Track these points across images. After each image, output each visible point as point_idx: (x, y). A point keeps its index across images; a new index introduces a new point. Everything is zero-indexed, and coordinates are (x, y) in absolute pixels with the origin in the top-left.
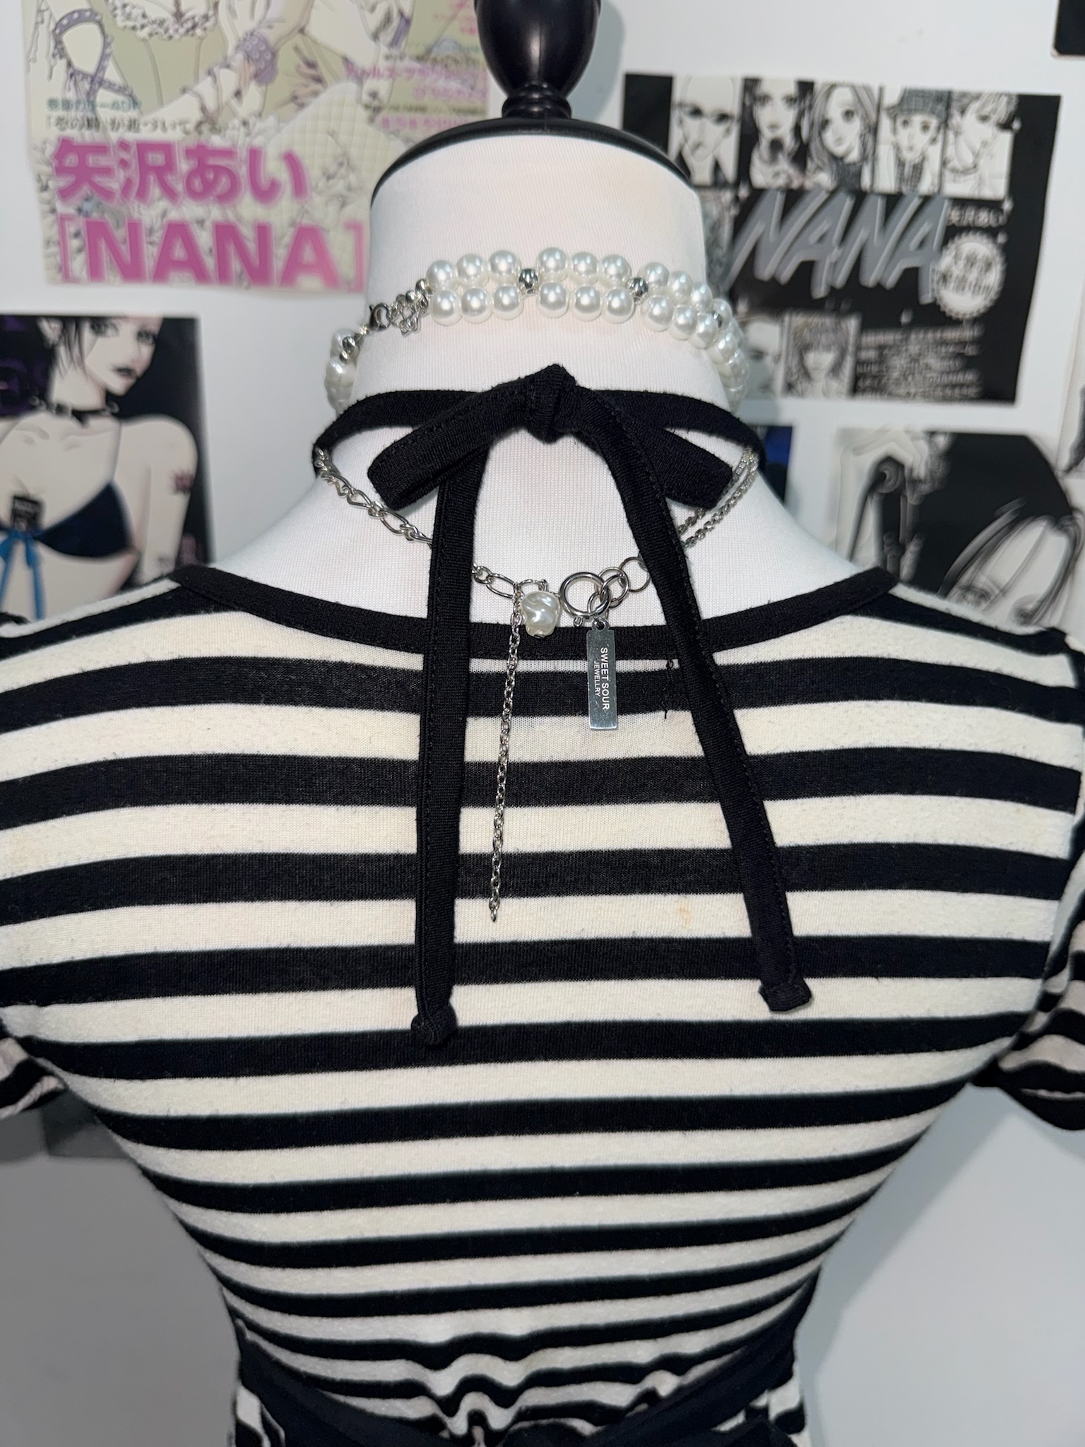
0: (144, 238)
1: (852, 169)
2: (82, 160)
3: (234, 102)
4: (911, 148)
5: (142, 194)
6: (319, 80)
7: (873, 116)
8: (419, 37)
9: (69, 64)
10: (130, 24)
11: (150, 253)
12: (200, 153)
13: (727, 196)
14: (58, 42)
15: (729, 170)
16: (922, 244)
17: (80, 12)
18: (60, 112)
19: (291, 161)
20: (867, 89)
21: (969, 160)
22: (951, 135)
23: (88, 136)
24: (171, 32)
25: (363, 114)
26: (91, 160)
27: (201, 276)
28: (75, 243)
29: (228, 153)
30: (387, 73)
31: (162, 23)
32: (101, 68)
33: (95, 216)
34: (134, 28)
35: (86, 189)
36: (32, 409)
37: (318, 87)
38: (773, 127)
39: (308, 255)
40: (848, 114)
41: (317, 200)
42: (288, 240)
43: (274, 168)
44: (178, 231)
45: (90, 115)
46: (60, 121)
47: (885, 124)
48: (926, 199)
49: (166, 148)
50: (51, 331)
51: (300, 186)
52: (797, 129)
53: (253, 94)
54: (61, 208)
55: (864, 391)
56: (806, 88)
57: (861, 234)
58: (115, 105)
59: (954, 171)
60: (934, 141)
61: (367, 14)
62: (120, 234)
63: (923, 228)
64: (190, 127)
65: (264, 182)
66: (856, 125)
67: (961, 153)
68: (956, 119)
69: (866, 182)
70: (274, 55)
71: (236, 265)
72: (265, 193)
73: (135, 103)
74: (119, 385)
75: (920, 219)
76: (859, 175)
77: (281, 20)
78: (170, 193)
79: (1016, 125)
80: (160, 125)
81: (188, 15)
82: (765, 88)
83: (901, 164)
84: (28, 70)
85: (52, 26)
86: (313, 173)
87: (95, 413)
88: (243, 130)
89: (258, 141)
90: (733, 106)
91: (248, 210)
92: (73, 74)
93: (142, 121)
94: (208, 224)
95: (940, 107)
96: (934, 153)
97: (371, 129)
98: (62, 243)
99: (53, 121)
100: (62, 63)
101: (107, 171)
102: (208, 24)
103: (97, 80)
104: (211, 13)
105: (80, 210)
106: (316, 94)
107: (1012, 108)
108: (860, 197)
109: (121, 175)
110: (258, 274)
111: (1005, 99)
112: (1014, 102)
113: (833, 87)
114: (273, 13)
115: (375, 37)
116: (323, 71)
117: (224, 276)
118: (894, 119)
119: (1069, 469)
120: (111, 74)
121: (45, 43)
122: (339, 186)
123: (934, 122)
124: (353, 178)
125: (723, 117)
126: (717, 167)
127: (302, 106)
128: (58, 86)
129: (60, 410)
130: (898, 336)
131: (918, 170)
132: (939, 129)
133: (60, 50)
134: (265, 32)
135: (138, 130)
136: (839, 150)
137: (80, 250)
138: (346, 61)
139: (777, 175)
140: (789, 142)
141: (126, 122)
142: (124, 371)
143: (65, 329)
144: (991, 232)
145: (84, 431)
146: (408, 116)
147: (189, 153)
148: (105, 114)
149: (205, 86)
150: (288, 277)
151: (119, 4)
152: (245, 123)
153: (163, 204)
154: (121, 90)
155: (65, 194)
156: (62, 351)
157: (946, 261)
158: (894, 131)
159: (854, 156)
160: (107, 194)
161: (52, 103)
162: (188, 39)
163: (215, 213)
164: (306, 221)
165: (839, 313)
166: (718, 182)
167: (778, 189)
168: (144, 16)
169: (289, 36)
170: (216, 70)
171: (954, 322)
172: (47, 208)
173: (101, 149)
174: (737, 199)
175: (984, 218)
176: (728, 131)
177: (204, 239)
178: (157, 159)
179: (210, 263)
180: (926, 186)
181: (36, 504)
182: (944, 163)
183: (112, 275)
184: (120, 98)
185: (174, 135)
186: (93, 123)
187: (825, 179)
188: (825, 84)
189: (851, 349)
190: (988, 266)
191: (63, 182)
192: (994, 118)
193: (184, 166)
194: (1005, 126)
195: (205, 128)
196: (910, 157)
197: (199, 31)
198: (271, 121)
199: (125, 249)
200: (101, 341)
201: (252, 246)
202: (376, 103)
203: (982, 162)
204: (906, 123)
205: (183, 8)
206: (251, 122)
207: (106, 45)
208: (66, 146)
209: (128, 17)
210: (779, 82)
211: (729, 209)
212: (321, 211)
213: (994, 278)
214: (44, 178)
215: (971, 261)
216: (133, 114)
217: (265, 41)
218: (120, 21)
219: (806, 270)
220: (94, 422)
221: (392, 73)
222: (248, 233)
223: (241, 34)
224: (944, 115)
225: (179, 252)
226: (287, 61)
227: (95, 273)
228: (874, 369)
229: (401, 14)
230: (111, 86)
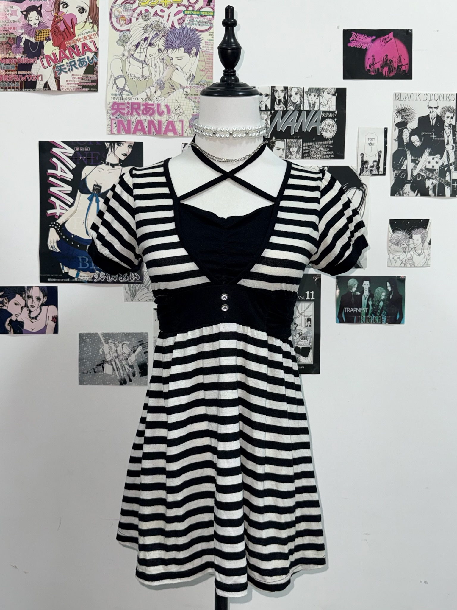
0: (131, 124)
1: (298, 105)
2: (118, 107)
3: (154, 94)
4: (312, 100)
5: (132, 114)
6: (174, 89)
7: (303, 94)
8: (197, 80)
9: (117, 86)
10: (132, 78)
11: (132, 127)
12: (146, 105)
13: (269, 113)
14: (115, 82)
15: (269, 107)
16: (316, 121)
17: (120, 76)
18: (114, 96)
19: (167, 106)
20: (301, 88)
21: (326, 103)
22: (321, 97)
23: (120, 101)
24: (141, 79)
25: (185, 96)
26: (120, 107)
27: (144, 133)
28: (115, 125)
29: (153, 105)
30: (189, 87)
31: (139, 78)
32: (124, 87)
33: (120, 119)
34: (133, 79)
35: (118, 113)
36: (102, 164)
37: (174, 90)
38: (279, 97)
39: (170, 128)
40: (296, 94)
41: (173, 115)
42: (165, 124)
43: (163, 108)
44: (140, 122)
45: (121, 97)
46: (114, 98)
47: (305, 95)
48: (316, 111)
49: (138, 104)
50: (107, 145)
51: (169, 112)
52: (284, 97)
53: (159, 92)
54: (112, 117)
55: (306, 157)
56: (286, 88)
57: (301, 120)
58: (127, 95)
59: (322, 105)
60: (317, 99)
61: (185, 75)
62: (126, 123)
63: (316, 118)
64: (144, 99)
65: (161, 111)
66: (298, 96)
67: (324, 101)
68: (322, 94)
69: (302, 108)
70: (164, 84)
71: (153, 130)
72: (161, 114)
73: (131, 94)
74: (123, 158)
75: (315, 115)
76: (300, 107)
77: (166, 77)
78: (138, 114)
79: (336, 95)
80: (137, 99)
81: (145, 76)
82: (276, 89)
83: (309, 104)
84: (107, 87)
85: (114, 78)
86: (172, 109)
87: (117, 165)
88: (156, 100)
89: (159, 102)
90: (269, 93)
91: (157, 117)
92: (118, 88)
93: (133, 98)
94: (147, 120)
95: (318, 91)
96: (318, 102)
97: (186, 99)
98: (112, 125)
99: (112, 98)
100: (115, 86)
101: (124, 109)
102: (149, 78)
103: (123, 90)
104: (150, 75)
105: (116, 118)
106: (173, 92)
107: (335, 91)
108: (300, 112)
109: (127, 110)
110: (158, 132)
111: (333, 89)
112: (335, 89)
113: (292, 88)
114: (164, 75)
115: (187, 80)
116: (175, 88)
117: (150, 133)
118: (307, 94)
119: (360, 174)
120: (126, 88)
121: (112, 81)
122: (178, 112)
123: (317, 95)
124: (181, 110)
125: (267, 95)
126: (266, 106)
127: (170, 94)
128: (114, 91)
129: (108, 164)
130: (313, 143)
131: (314, 105)
132: (318, 96)
133: (115, 83)
134: (162, 79)
135: (132, 100)
136: (295, 102)
137: (115, 127)
138: (180, 84)
139: (280, 107)
140: (283, 100)
141: (129, 98)
142: (125, 155)
143: (111, 145)
144: (333, 118)
145: (113, 168)
146: (194, 96)
147: (143, 105)
148: (124, 97)
149: (148, 91)
150: (165, 132)
151: (129, 74)
152: (157, 98)
153: (137, 116)
154: (129, 91)
155: (113, 114)
156: (110, 150)
157: (323, 125)
158: (308, 97)
159: (298, 102)
160: (124, 114)
161: (112, 94)
162: (145, 81)
163: (149, 118)
164: (170, 120)
165: (297, 138)
166: (267, 110)
167: (281, 110)
168: (135, 76)
169: (168, 80)
170: (150, 87)
171: (327, 140)
172: (109, 117)
173: (123, 104)
174: (271, 113)
175: (331, 115)
176: (268, 98)
177: (146, 124)
178: (136, 106)
179: (147, 129)
180: (316, 109)
181: (100, 187)
182: (320, 104)
183: (123, 132)
184: (128, 93)
185: (140, 101)
186: (121, 98)
187: (292, 108)
188: (290, 87)
189: (301, 146)
190: (333, 126)
191: (113, 112)
192: (331, 93)
193: (142, 108)
194: (334, 95)
195: (147, 99)
196: (312, 102)
197: (147, 79)
198: (163, 98)
199: (126, 126)
200: (119, 147)
201: (157, 126)
202: (187, 94)
203: (329, 103)
204: (310, 95)
205: (144, 75)
206: (158, 98)
207: (126, 82)
208: (115, 103)
209: (131, 76)
210: (280, 87)
211: (270, 115)
212: (174, 118)
213: (335, 129)
214: (108, 111)
215: (329, 125)
216: (131, 96)
217: (162, 81)
218: (129, 77)
219: (289, 128)
220: (116, 167)
221: (191, 87)
222: (156, 122)
223: (157, 80)
224: (319, 93)
225: (139, 127)
226: (167, 85)
227: (119, 132)
228: (308, 151)
229: (193, 75)
230: (126, 91)
